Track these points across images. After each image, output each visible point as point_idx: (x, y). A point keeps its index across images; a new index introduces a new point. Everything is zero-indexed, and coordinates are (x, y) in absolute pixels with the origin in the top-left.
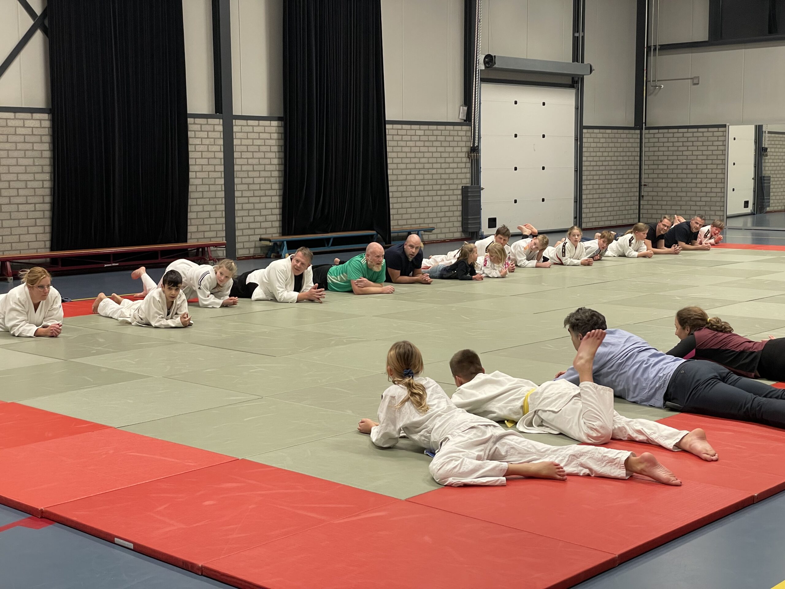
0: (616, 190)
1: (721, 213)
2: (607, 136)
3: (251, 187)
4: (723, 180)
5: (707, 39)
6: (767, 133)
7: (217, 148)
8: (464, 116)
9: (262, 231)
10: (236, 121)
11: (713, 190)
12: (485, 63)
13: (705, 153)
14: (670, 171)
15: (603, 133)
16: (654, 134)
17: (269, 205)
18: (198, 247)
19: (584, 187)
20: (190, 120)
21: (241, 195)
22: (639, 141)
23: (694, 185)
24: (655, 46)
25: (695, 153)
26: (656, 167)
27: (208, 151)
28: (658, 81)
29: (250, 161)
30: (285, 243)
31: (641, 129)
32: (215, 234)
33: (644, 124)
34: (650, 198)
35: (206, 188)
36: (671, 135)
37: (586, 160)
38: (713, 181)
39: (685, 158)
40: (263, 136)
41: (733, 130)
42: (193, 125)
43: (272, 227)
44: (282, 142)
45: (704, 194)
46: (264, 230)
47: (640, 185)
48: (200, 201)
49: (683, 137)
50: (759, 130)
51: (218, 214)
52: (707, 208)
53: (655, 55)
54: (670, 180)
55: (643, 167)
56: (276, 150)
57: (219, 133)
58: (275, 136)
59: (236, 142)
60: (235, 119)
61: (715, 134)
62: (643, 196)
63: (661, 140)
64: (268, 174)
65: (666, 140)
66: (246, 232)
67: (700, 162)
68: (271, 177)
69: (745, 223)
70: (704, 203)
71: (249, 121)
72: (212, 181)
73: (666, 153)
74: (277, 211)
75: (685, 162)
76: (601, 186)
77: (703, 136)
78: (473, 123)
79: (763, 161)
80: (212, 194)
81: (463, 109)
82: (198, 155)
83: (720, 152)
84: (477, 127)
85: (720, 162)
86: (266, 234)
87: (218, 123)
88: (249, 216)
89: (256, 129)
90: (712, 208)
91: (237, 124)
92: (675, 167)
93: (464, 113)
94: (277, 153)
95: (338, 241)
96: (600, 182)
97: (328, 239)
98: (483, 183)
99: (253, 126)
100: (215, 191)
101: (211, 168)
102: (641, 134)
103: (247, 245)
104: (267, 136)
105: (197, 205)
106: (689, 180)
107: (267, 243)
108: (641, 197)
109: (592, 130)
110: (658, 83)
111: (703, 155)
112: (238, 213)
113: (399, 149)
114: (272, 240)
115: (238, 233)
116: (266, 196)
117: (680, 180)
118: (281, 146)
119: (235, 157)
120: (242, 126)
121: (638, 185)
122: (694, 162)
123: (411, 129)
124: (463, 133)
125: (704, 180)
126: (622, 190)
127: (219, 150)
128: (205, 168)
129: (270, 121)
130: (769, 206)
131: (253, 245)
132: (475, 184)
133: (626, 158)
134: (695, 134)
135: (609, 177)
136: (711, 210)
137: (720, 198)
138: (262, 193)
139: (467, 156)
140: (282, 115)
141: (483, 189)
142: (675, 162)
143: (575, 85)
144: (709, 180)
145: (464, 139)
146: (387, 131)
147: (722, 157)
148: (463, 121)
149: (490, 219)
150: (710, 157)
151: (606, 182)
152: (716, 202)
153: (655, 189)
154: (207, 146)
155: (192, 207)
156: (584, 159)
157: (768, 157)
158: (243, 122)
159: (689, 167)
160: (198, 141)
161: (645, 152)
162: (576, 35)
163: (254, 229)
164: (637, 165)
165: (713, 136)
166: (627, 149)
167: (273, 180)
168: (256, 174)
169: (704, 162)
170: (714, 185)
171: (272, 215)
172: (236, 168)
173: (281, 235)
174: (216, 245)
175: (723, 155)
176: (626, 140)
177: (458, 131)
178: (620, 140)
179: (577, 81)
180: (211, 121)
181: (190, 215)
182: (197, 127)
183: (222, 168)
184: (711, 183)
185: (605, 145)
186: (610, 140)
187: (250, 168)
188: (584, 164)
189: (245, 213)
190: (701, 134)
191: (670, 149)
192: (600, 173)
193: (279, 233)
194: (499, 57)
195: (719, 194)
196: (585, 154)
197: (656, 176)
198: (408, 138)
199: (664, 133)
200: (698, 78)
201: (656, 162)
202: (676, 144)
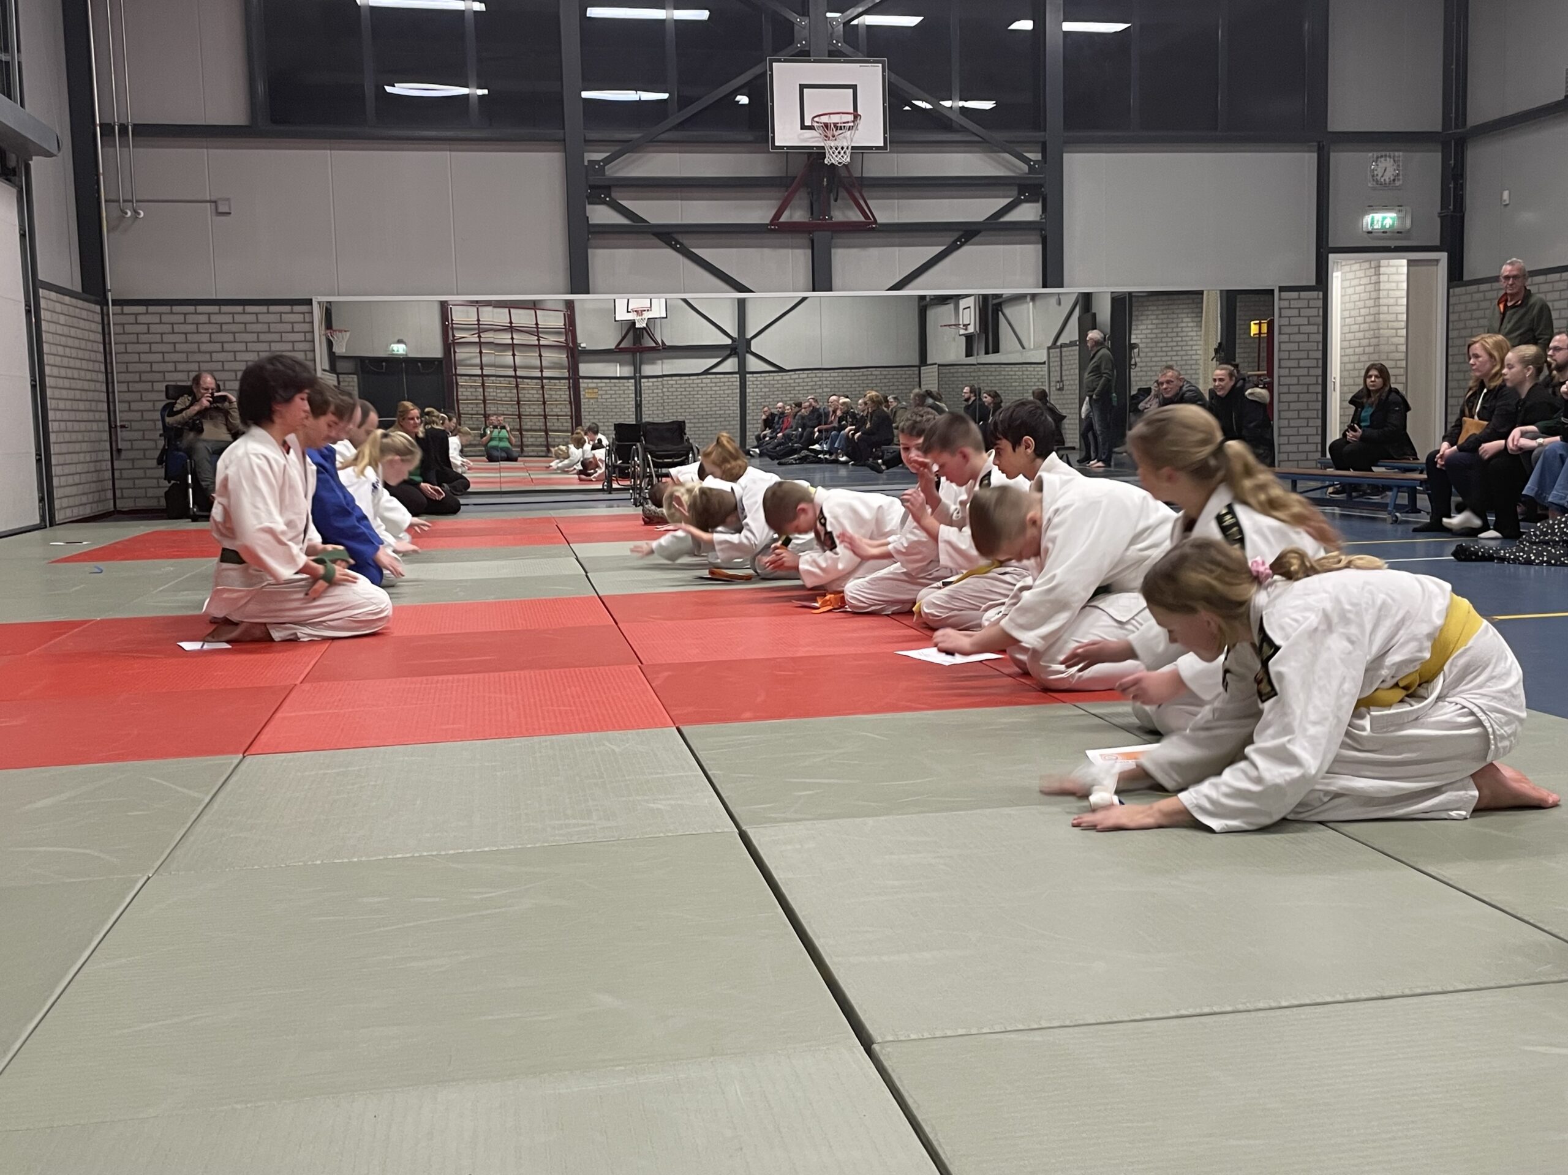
5: (245, 122)
15: (61, 303)
19: (50, 426)
22: (100, 329)
24: (124, 125)
25: (240, 357)
26: (147, 386)
28: (137, 201)
31: (103, 302)
33: (109, 293)
36: (180, 319)
37: (47, 362)
39: (218, 366)
47: (112, 428)
49: (209, 322)
53: (124, 144)
55: (117, 387)
61: (286, 318)
62: (119, 451)
63: (154, 328)
65: (167, 328)
73: (169, 357)
77: (258, 322)
102: (104, 315)
108: (114, 452)
109: (48, 292)
110: (134, 206)
121: (106, 426)
126: (93, 436)
133: (90, 366)
134: (239, 318)
135: (76, 405)
143: (10, 174)
161: (116, 353)
162: (4, 57)
164: (104, 382)
165: (281, 322)
166: (90, 346)
176: (87, 325)
178: (81, 323)
188: (47, 370)
191: (180, 347)
192: (65, 394)
199: (161, 314)
200: (228, 200)
201: (144, 377)
202: (191, 338)
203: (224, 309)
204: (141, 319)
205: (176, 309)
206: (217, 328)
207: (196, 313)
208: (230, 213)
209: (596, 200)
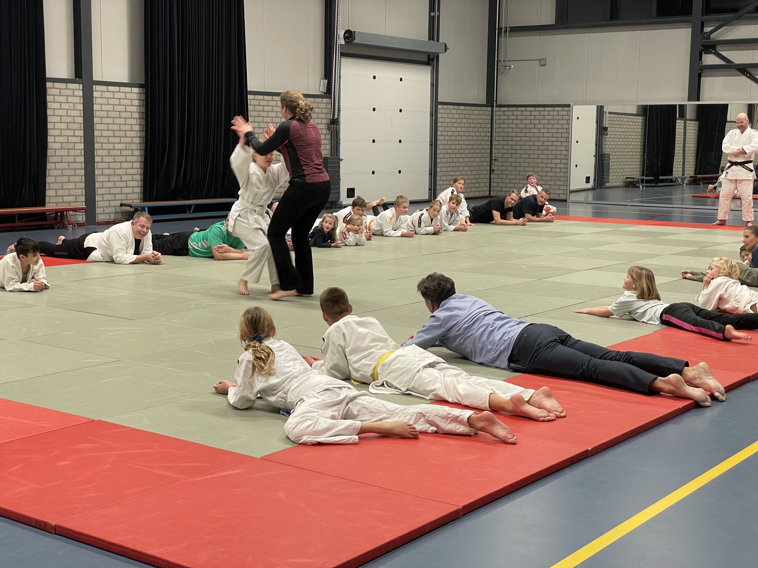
0: (469, 164)
1: (565, 188)
2: (460, 112)
3: (112, 153)
4: (567, 157)
5: (554, 23)
6: (607, 113)
7: (77, 113)
8: (324, 89)
9: (123, 197)
10: (97, 86)
11: (558, 166)
12: (345, 38)
13: (550, 131)
14: (519, 147)
15: (457, 109)
16: (504, 111)
17: (130, 171)
18: (56, 212)
19: (438, 160)
20: (49, 84)
21: (101, 161)
22: (490, 118)
23: (540, 161)
24: (506, 28)
25: (541, 131)
26: (505, 143)
27: (67, 116)
28: (508, 61)
29: (111, 127)
30: (146, 209)
31: (492, 107)
32: (75, 199)
33: (495, 102)
34: (500, 172)
35: (65, 152)
36: (520, 113)
37: (440, 134)
38: (558, 157)
39: (532, 135)
40: (123, 102)
41: (577, 110)
42: (52, 90)
43: (133, 193)
44: (143, 109)
45: (549, 170)
46: (125, 196)
47: (491, 160)
48: (58, 166)
49: (531, 115)
50: (600, 110)
51: (78, 179)
52: (552, 183)
53: (505, 36)
54: (518, 156)
55: (494, 143)
56: (138, 117)
57: (79, 98)
58: (136, 103)
59: (96, 107)
60: (96, 85)
61: (560, 113)
62: (493, 170)
63: (510, 117)
64: (129, 140)
65: (515, 117)
66: (106, 197)
67: (546, 139)
68: (132, 143)
69: (587, 198)
70: (549, 178)
71: (109, 87)
72: (71, 146)
73: (515, 130)
74: (138, 177)
75: (532, 139)
76: (455, 160)
77: (549, 115)
78: (333, 96)
79: (604, 139)
80: (72, 159)
81: (323, 82)
82: (58, 119)
83: (565, 131)
84: (337, 99)
85: (564, 139)
86: (127, 199)
87: (78, 88)
88: (109, 181)
89: (117, 95)
90: (557, 183)
91: (97, 89)
92: (523, 143)
93: (324, 85)
94: (138, 120)
95: (199, 208)
96: (453, 156)
97: (190, 206)
98: (343, 154)
99: (113, 92)
100: (75, 156)
101: (70, 133)
102: (492, 111)
103: (107, 210)
104: (128, 102)
105: (56, 169)
106: (536, 156)
107: (128, 209)
108: (491, 171)
109: (447, 106)
110: (508, 63)
111: (548, 133)
112: (98, 179)
113: (261, 119)
114: (133, 206)
115: (97, 198)
116: (126, 162)
117: (527, 156)
118: (143, 113)
119: (95, 122)
120: (102, 91)
121: (489, 159)
122: (541, 139)
123: (273, 100)
124: (323, 106)
125: (549, 157)
126: (475, 164)
127: (79, 115)
128: (64, 133)
129: (131, 87)
130: (608, 182)
131: (113, 210)
132: (334, 156)
133: (478, 134)
134: (542, 113)
135: (462, 151)
136: (555, 185)
137: (564, 174)
138: (123, 159)
139: (327, 128)
140: (144, 83)
141: (342, 160)
142: (523, 139)
143: (431, 62)
144: (554, 157)
145: (324, 111)
146: (249, 101)
147: (566, 135)
148: (323, 94)
149: (348, 190)
150: (555, 135)
151: (459, 156)
152: (560, 177)
153: (505, 164)
154: (66, 111)
155: (51, 171)
156: (439, 133)
157: (608, 136)
158: (104, 88)
159: (536, 143)
160: (57, 106)
161: (495, 128)
162: (432, 14)
163: (115, 194)
164: (488, 140)
165: (558, 115)
166: (479, 126)
167: (134, 146)
168: (117, 140)
169: (550, 139)
170: (559, 161)
171: (133, 180)
172: (96, 133)
173: (142, 200)
174: (75, 210)
175: (567, 133)
176: (478, 117)
177: (318, 103)
178: (472, 117)
179: (432, 59)
180: (70, 85)
181: (49, 179)
182: (57, 92)
183: (81, 133)
184: (556, 159)
185: (458, 121)
186: (463, 116)
187: (110, 134)
188: (439, 138)
189: (105, 178)
190: (547, 113)
191: (519, 126)
192: (454, 147)
193: (141, 199)
194: (358, 32)
195: (563, 170)
196: (440, 129)
197: (505, 151)
198: (270, 109)
199: (513, 111)
200: (545, 59)
201: (505, 139)
202: (524, 122)
203: (537, 109)
204: (506, 113)
205: (519, 109)
206: (533, 117)
207: (526, 111)
208: (545, 65)
209: (708, 52)
